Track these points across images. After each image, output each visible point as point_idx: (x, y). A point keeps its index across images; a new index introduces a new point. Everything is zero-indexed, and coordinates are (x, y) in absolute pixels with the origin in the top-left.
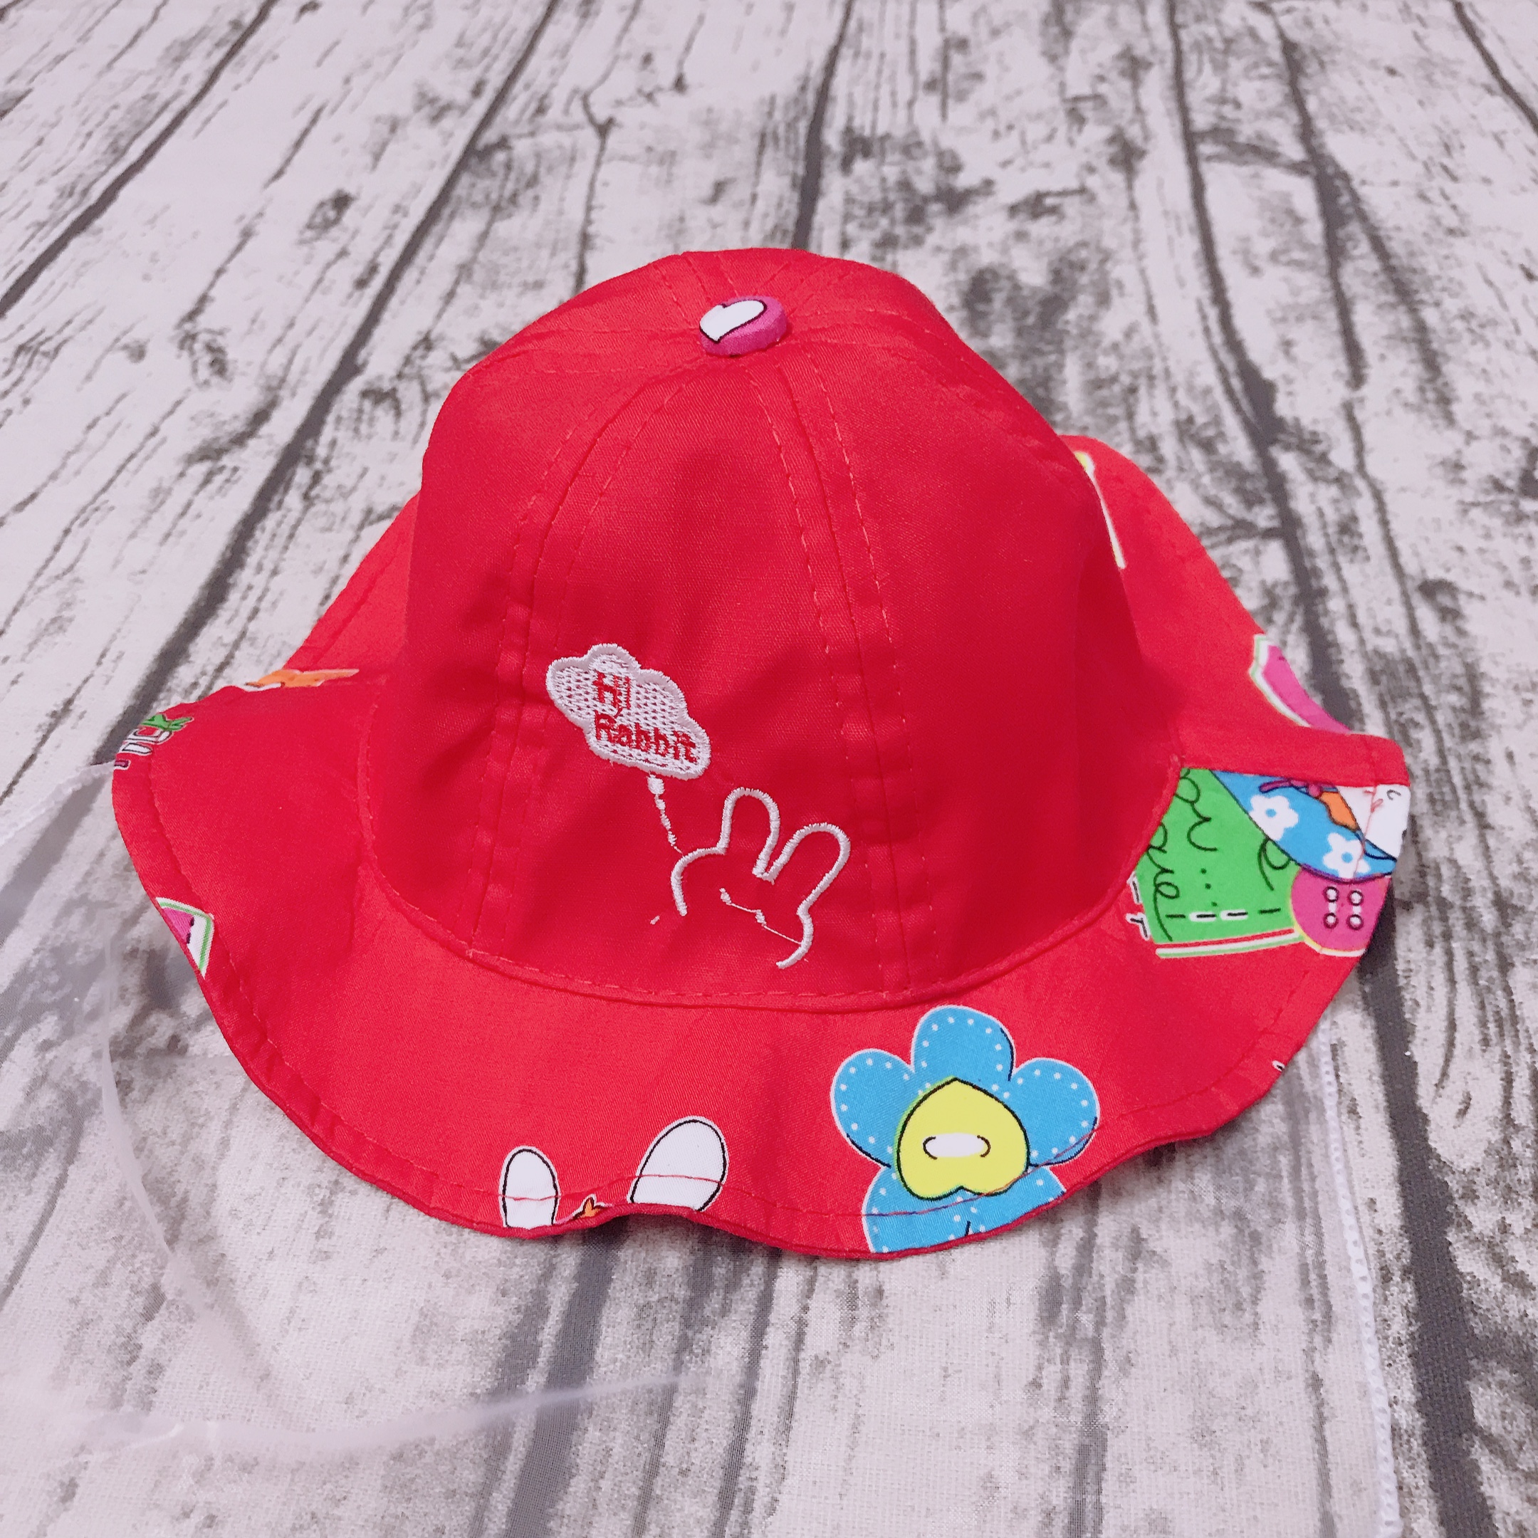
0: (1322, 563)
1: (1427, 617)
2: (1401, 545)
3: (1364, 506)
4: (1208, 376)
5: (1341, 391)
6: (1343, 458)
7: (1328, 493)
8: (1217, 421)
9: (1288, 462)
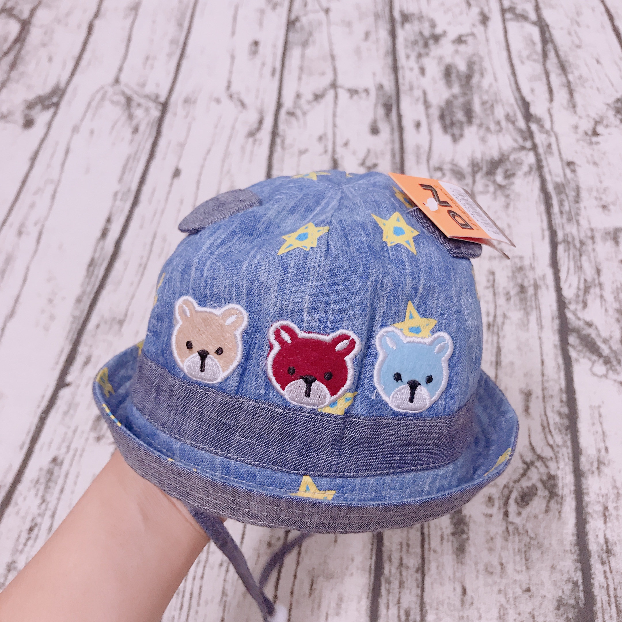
0: (543, 157)
1: (568, 171)
2: (562, 152)
3: (553, 140)
4: (512, 101)
5: (547, 104)
6: (548, 126)
7: (544, 136)
8: (515, 115)
9: (534, 127)
